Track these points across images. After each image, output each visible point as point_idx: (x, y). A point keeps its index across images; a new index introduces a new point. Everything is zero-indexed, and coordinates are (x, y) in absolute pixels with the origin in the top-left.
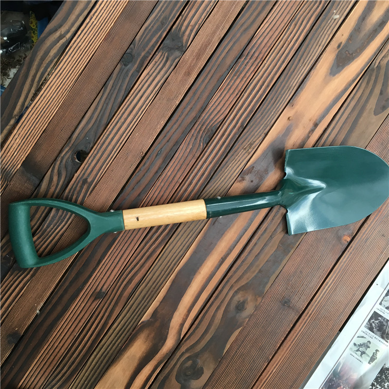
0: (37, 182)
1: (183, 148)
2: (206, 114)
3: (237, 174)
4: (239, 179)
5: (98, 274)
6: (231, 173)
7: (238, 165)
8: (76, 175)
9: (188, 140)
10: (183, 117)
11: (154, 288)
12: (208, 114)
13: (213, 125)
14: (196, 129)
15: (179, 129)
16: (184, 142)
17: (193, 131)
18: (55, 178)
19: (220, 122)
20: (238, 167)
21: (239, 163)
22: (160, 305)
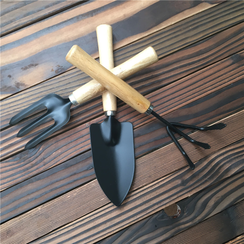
0: (231, 210)
1: (63, 156)
2: (16, 179)
3: (21, 95)
4: (22, 88)
5: (226, 80)
6: (27, 99)
7: (15, 104)
8: (189, 195)
9: (52, 162)
10: (43, 191)
11: (180, 30)
12: (14, 177)
13: (16, 162)
14: (37, 169)
15: (55, 180)
16: (58, 163)
17: (42, 169)
18: (211, 203)
19: (7, 162)
20: (15, 101)
21: (12, 105)
22: (185, 10)
